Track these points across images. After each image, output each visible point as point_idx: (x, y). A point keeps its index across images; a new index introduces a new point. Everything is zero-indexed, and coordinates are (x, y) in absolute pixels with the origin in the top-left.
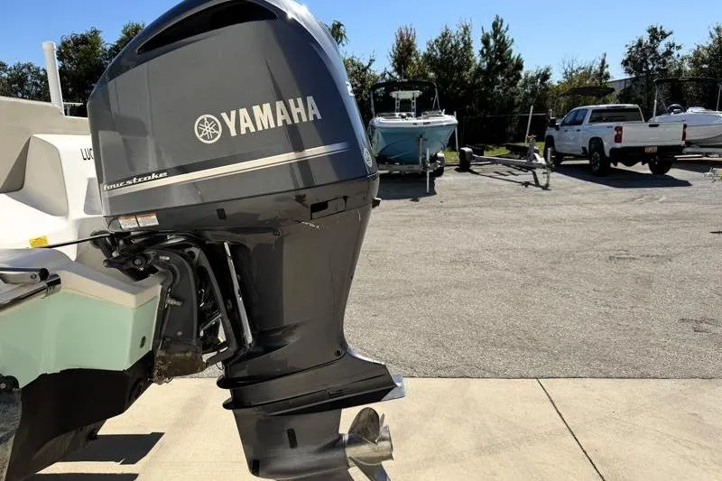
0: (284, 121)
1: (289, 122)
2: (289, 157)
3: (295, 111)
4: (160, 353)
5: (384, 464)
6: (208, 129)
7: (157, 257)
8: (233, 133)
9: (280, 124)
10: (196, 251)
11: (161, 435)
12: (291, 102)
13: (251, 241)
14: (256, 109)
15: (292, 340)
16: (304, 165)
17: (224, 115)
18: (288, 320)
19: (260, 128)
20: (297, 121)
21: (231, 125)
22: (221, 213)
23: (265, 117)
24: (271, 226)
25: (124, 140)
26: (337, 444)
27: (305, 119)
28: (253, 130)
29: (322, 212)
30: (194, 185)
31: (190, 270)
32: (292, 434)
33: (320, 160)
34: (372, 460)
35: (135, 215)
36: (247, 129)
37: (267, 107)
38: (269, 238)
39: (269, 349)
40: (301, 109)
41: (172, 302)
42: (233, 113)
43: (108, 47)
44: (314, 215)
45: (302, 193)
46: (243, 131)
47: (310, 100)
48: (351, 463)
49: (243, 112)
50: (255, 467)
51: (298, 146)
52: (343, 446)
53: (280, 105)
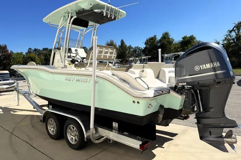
0: (212, 67)
1: (213, 67)
2: (213, 73)
3: (214, 65)
4: (183, 109)
5: (234, 144)
6: (197, 68)
7: (184, 91)
8: (202, 69)
9: (211, 67)
10: (192, 90)
11: (178, 134)
12: (214, 63)
13: (204, 89)
14: (207, 65)
15: (212, 110)
16: (216, 75)
17: (200, 66)
18: (210, 106)
19: (207, 68)
20: (215, 66)
21: (202, 67)
22: (198, 83)
23: (208, 66)
24: (208, 86)
25: (180, 69)
26: (221, 137)
27: (216, 66)
28: (206, 68)
29: (220, 84)
30: (192, 78)
31: (191, 94)
32: (210, 132)
33: (220, 74)
34: (231, 142)
35: (182, 83)
36: (205, 68)
37: (209, 64)
38: (208, 88)
39: (206, 112)
40: (216, 64)
41: (187, 99)
42: (202, 65)
43: (158, 40)
44: (218, 84)
45: (215, 80)
46: (204, 68)
47: (218, 63)
48: (225, 142)
49: (204, 65)
50: (201, 138)
51: (215, 71)
52: (223, 138)
53: (211, 64)
